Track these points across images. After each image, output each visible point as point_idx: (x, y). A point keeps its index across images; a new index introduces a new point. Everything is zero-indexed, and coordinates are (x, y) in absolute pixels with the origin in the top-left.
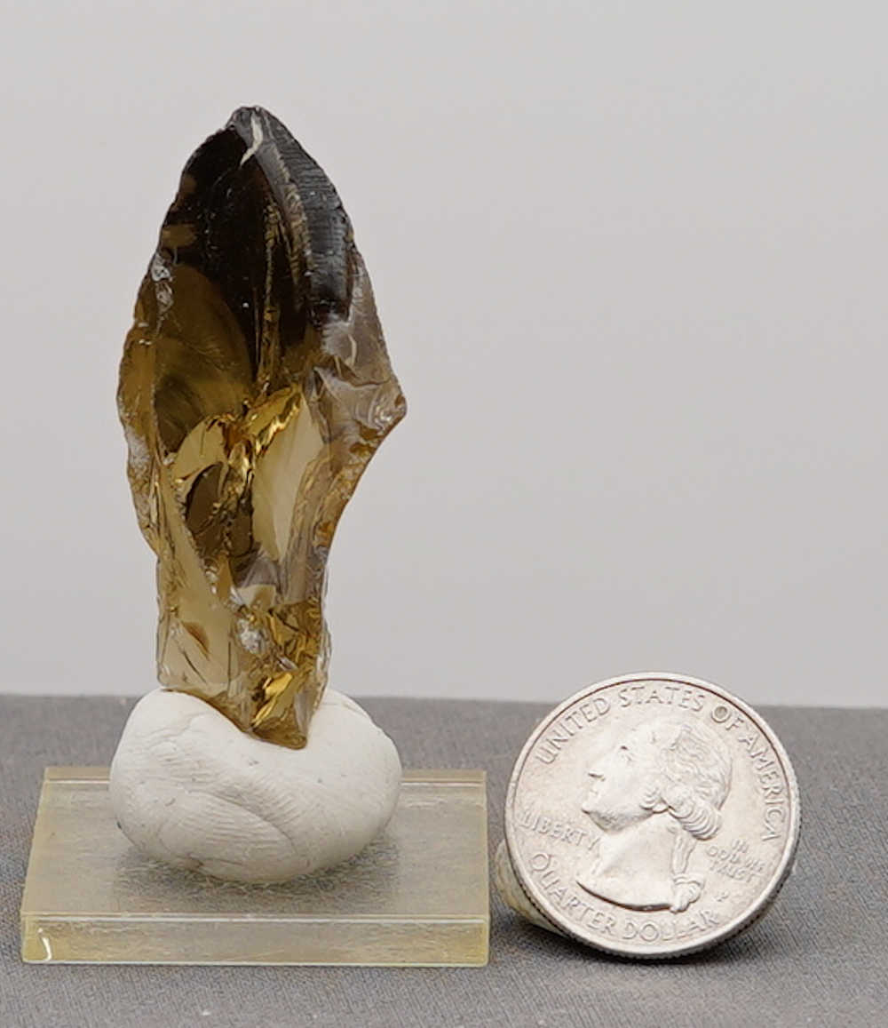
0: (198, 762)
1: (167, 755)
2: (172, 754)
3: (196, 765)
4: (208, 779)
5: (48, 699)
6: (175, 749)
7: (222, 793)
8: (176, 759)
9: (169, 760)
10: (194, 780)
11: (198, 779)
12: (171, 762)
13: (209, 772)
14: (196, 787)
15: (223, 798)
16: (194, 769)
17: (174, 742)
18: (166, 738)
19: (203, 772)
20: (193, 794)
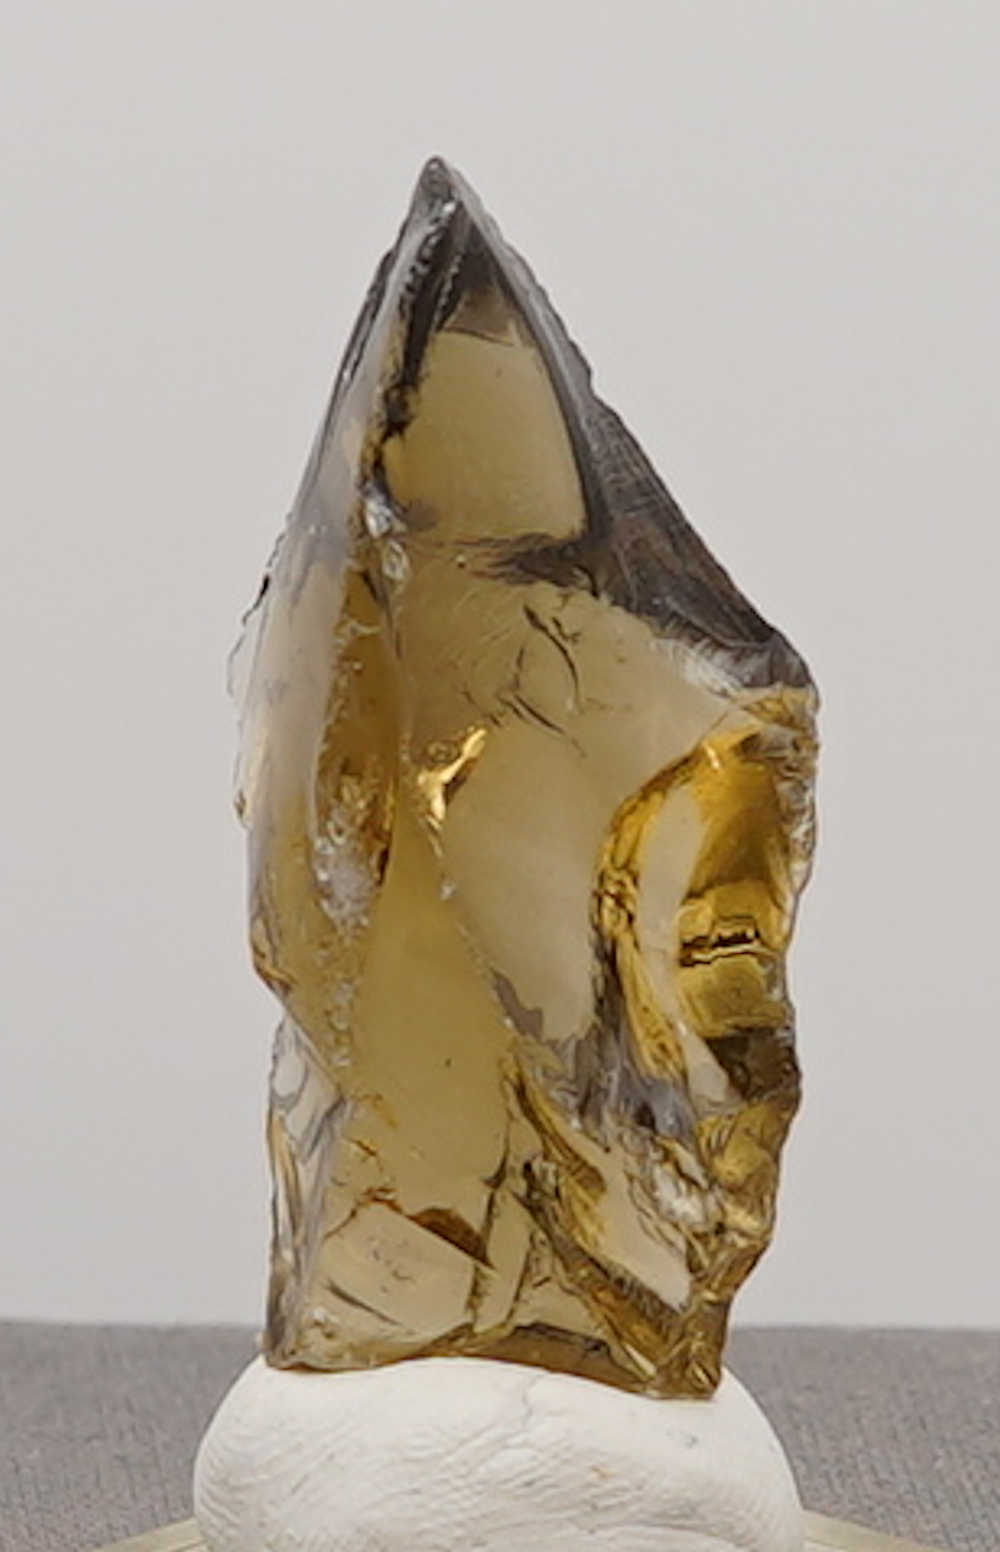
0: (595, 1469)
1: (520, 1474)
2: (532, 1470)
3: (593, 1477)
4: (627, 1497)
5: (108, 1331)
6: (534, 1458)
7: (662, 1515)
8: (541, 1478)
9: (529, 1484)
10: (595, 1508)
11: (602, 1503)
12: (539, 1484)
13: (625, 1483)
14: (601, 1519)
15: (665, 1525)
16: (589, 1485)
17: (525, 1444)
18: (502, 1443)
19: (609, 1486)
20: (600, 1533)
